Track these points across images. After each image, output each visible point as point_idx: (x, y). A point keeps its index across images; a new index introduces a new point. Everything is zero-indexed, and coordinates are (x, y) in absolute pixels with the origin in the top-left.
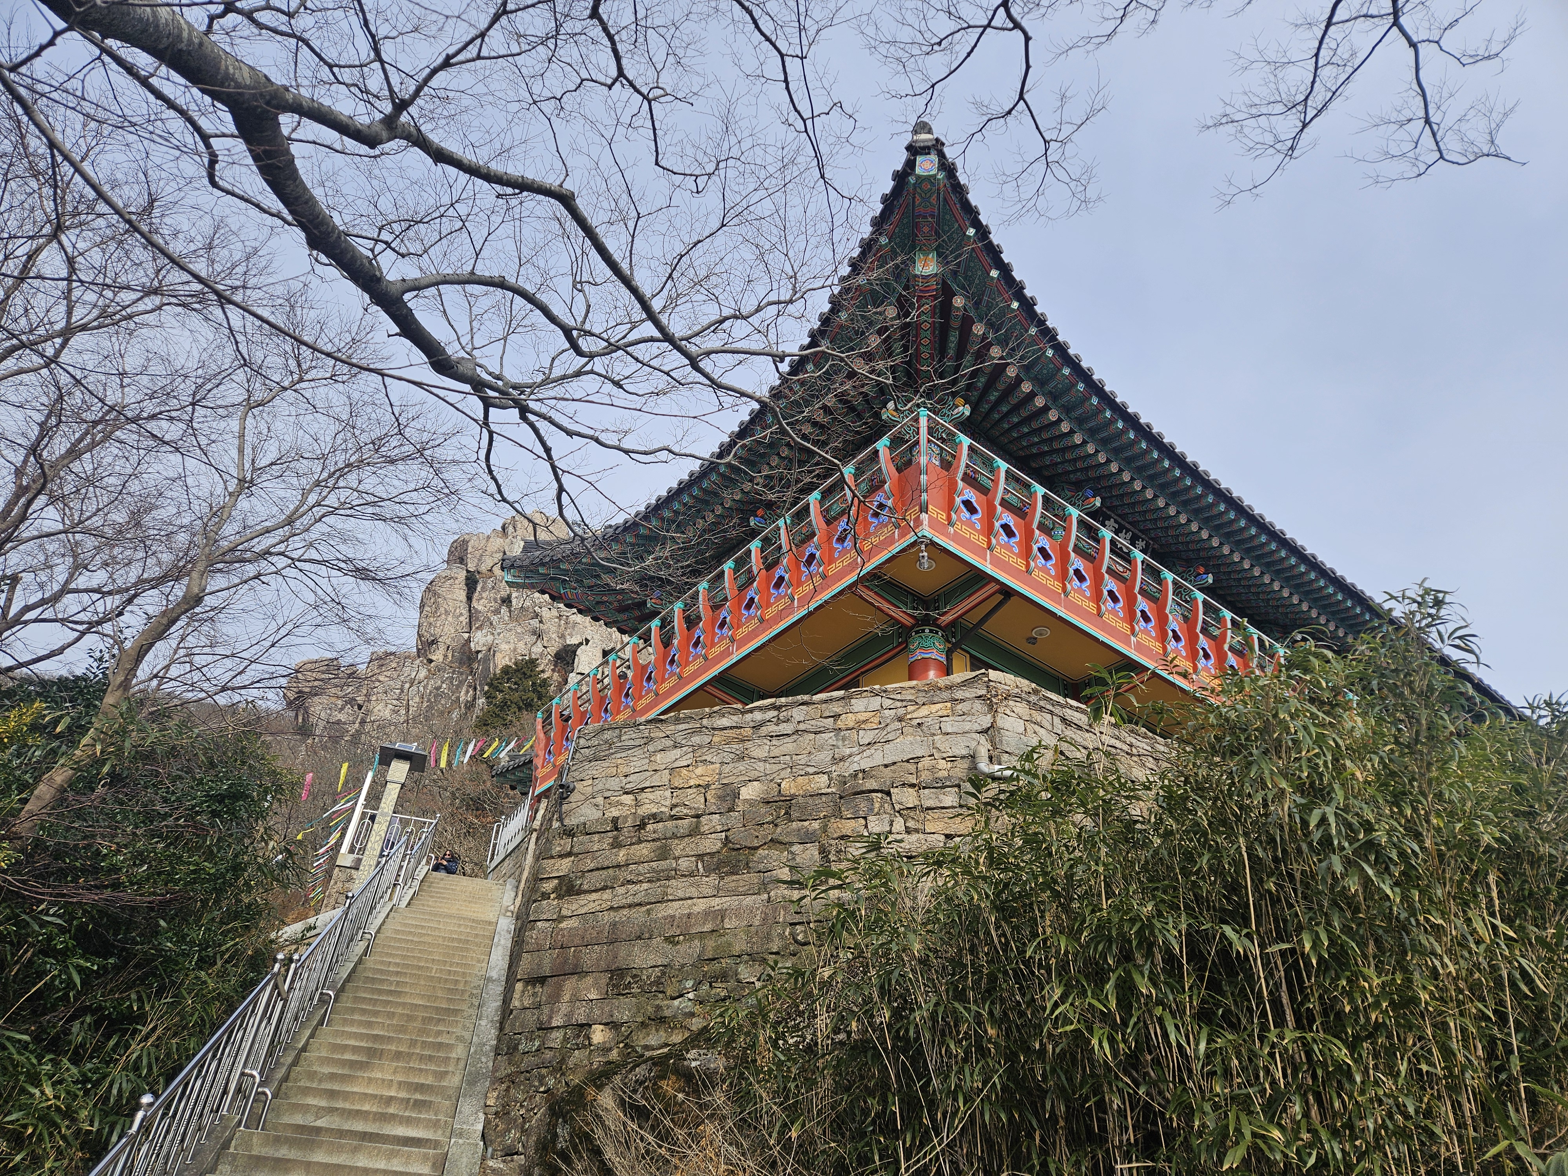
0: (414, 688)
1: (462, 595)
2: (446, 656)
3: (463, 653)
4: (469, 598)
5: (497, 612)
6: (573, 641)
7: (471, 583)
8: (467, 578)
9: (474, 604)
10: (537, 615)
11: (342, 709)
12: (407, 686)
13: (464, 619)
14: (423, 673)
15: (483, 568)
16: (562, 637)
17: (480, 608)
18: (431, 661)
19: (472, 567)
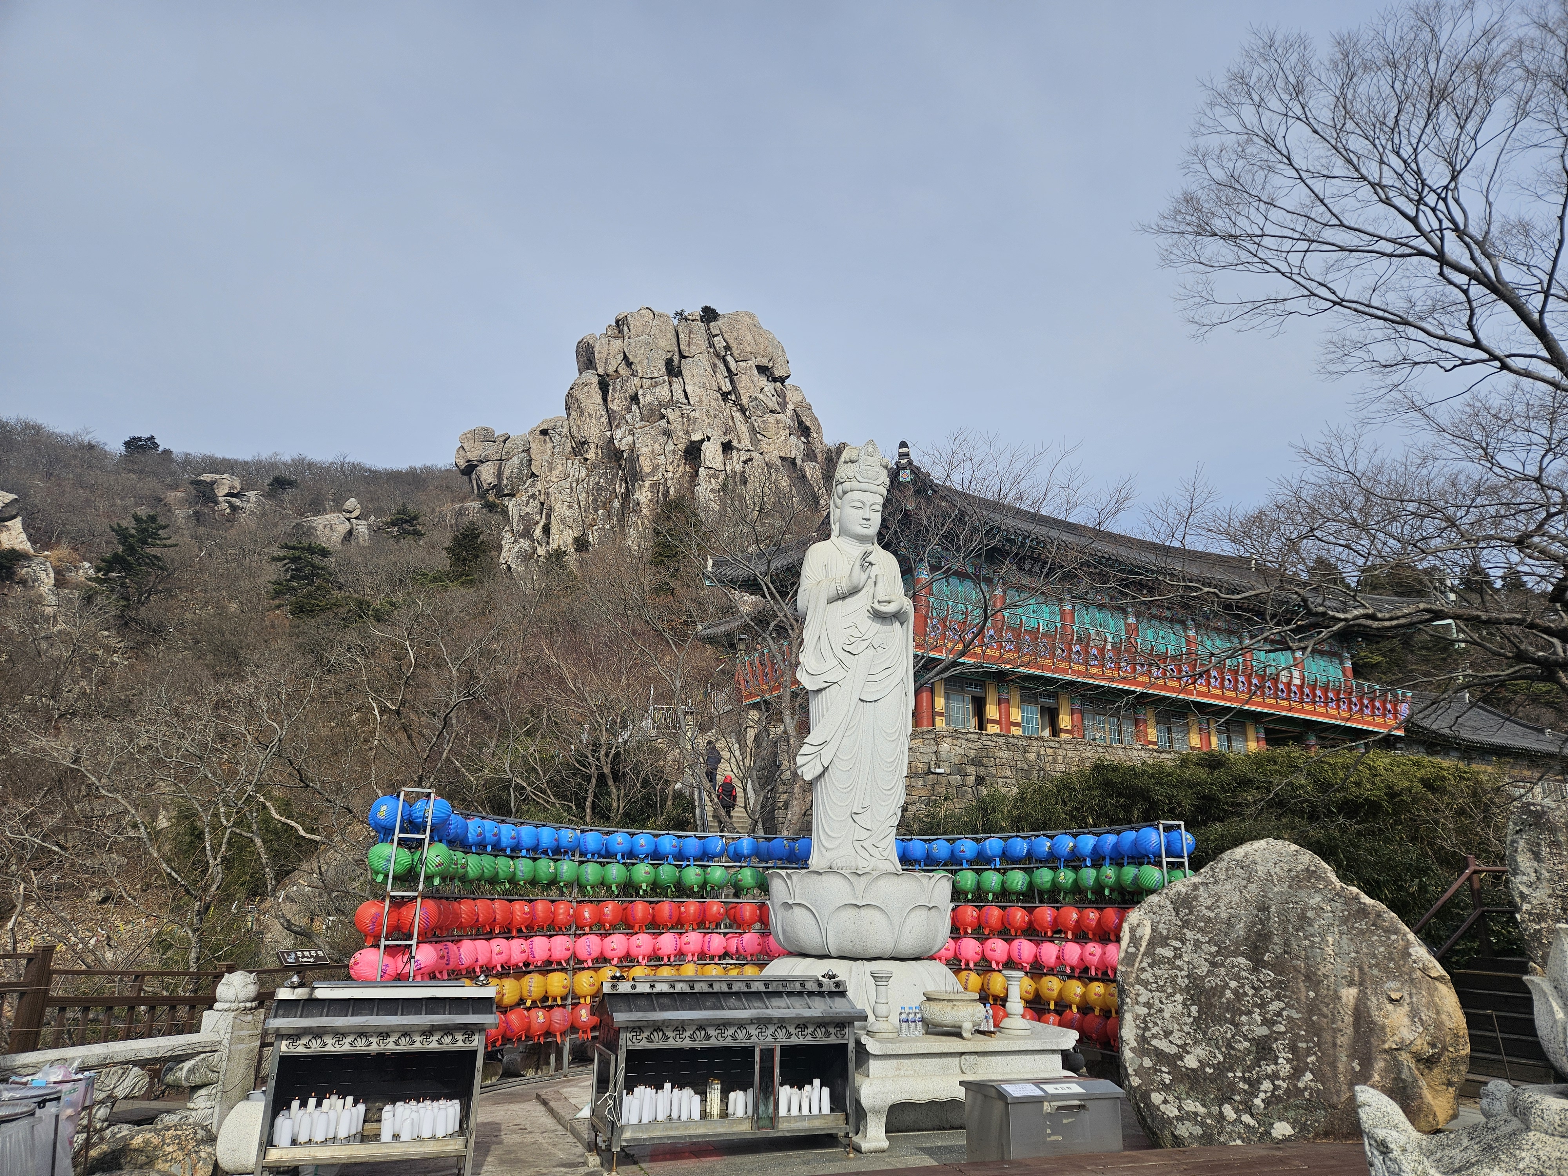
0: (580, 486)
1: (599, 399)
2: (597, 454)
3: (609, 450)
4: (605, 400)
5: (629, 410)
6: (696, 437)
7: (604, 387)
8: (600, 383)
9: (610, 405)
10: (663, 417)
11: (528, 503)
12: (574, 485)
13: (604, 420)
14: (584, 473)
15: (611, 370)
16: (687, 433)
17: (615, 408)
18: (586, 459)
19: (601, 371)
